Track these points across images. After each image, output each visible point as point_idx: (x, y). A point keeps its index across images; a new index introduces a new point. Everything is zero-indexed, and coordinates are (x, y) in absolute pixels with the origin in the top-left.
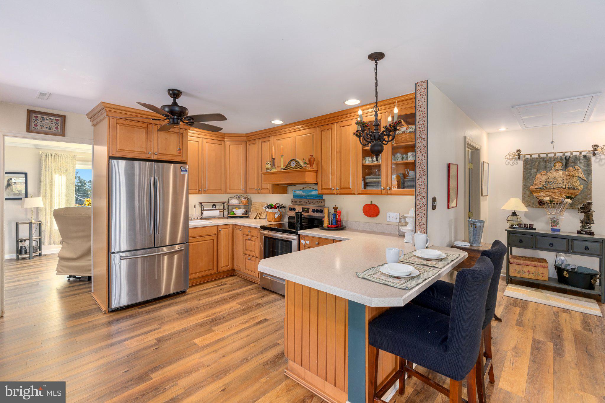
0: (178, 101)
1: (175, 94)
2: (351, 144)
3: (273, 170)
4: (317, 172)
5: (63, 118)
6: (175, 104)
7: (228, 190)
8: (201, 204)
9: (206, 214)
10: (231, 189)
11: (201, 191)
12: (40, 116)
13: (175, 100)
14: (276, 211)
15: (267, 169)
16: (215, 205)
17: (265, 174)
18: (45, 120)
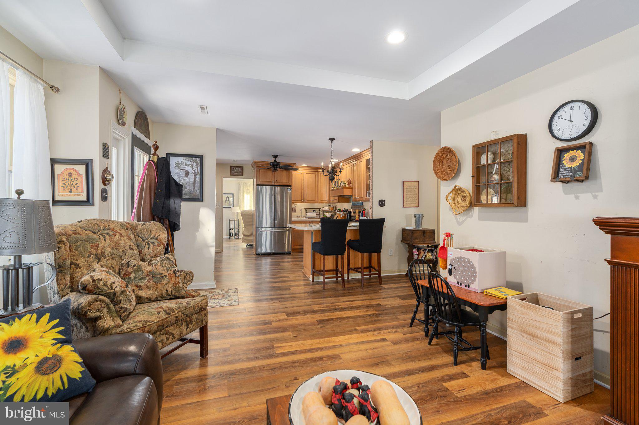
0: (277, 159)
1: (275, 156)
2: (363, 171)
3: (335, 188)
4: (352, 188)
5: (242, 167)
6: (275, 161)
7: (319, 201)
8: (306, 209)
9: (308, 215)
10: (321, 200)
11: (303, 201)
12: (234, 168)
13: (275, 159)
14: (342, 213)
15: (333, 188)
16: (315, 210)
17: (332, 190)
18: (236, 169)
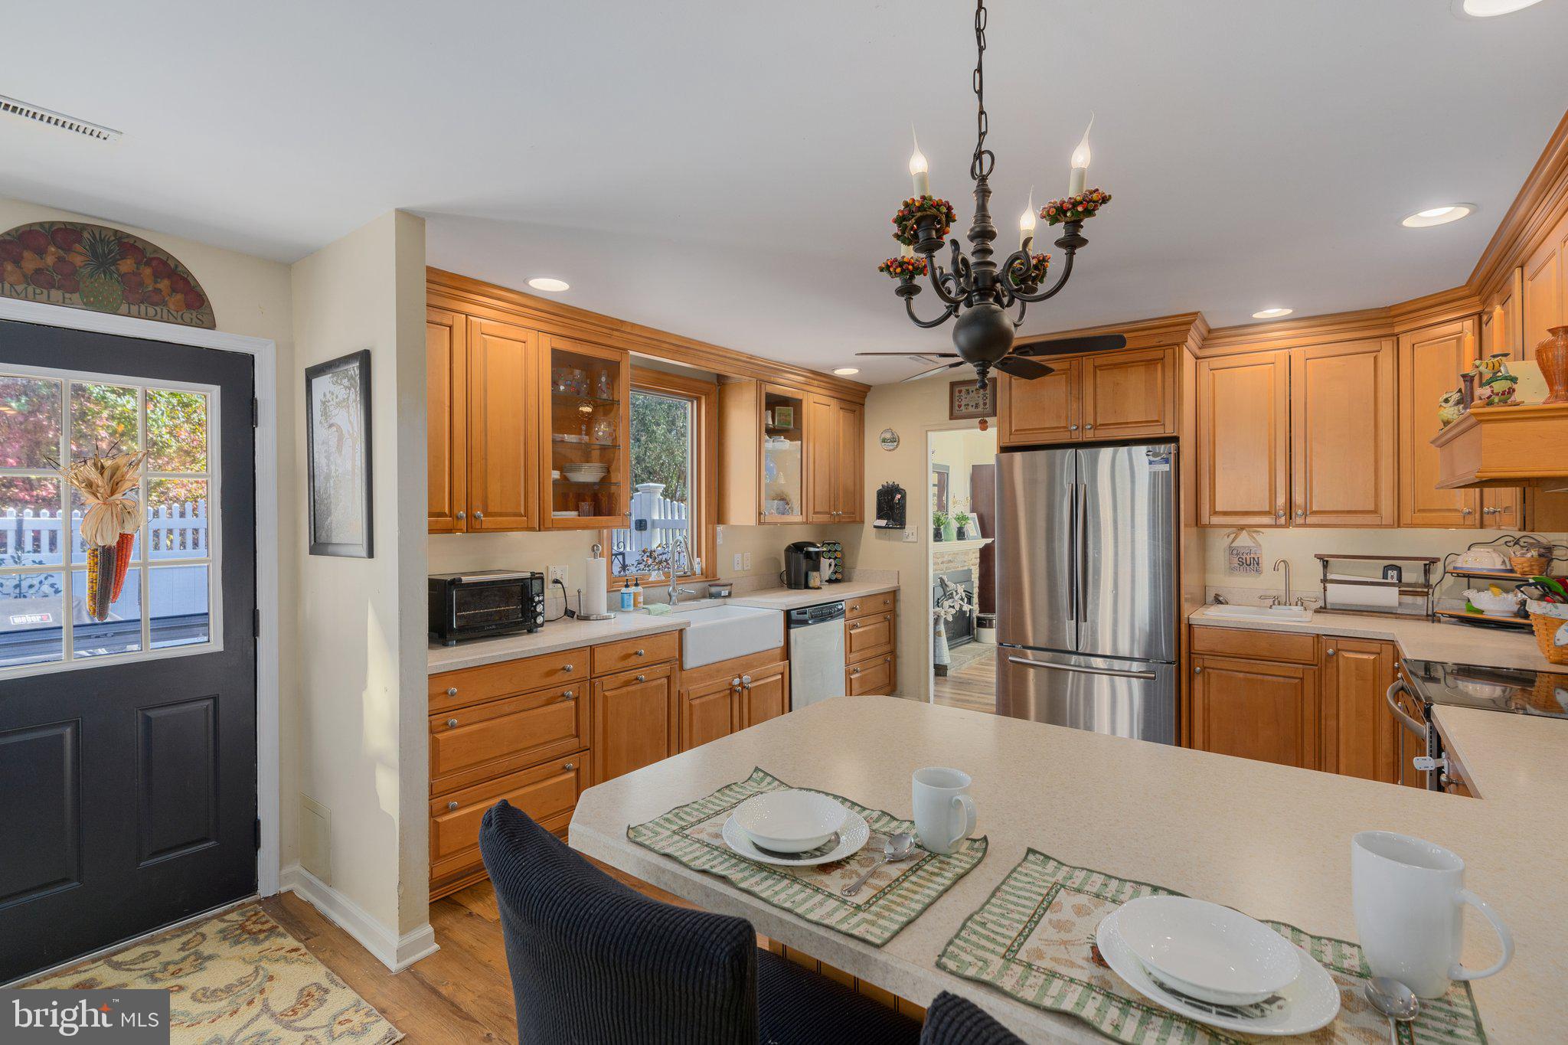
7: (1406, 517)
8: (1322, 559)
9: (1338, 593)
10: (1419, 511)
12: (964, 389)
16: (1397, 568)
18: (970, 392)
